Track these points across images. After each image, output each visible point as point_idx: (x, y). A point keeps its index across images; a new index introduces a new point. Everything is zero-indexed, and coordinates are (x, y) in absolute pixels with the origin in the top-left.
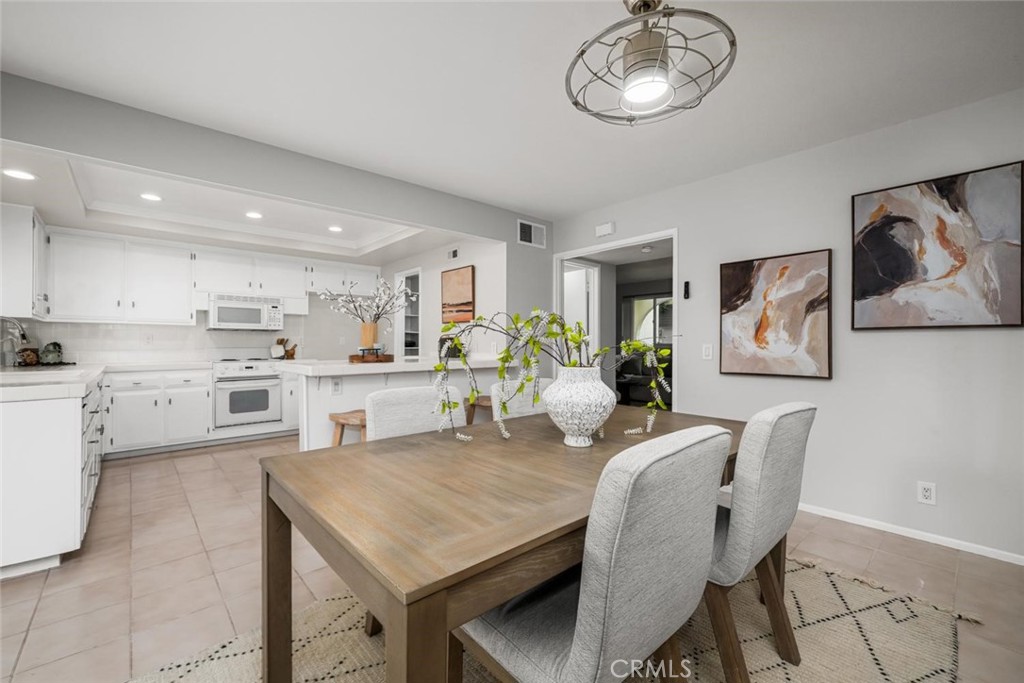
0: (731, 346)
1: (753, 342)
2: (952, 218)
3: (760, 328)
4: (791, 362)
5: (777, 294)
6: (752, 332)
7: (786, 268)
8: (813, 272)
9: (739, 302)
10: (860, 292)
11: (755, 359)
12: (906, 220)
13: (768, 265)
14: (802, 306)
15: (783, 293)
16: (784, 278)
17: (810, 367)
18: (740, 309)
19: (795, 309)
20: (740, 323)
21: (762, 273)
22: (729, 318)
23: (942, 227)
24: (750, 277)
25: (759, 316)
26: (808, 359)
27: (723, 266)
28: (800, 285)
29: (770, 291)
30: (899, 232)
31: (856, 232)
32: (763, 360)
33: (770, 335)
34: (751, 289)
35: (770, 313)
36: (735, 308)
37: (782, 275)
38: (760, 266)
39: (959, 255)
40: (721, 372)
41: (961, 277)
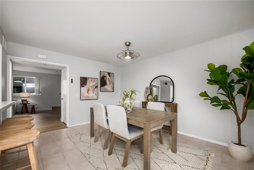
0: (83, 94)
1: (87, 93)
2: (109, 78)
3: (88, 91)
4: (93, 97)
5: (91, 85)
6: (87, 91)
7: (92, 80)
8: (96, 82)
10: (101, 86)
11: (87, 97)
12: (106, 77)
13: (89, 79)
14: (94, 87)
15: (92, 85)
16: (92, 82)
17: (95, 98)
18: (85, 87)
19: (93, 88)
20: (84, 89)
21: (88, 80)
22: (82, 88)
23: (109, 79)
24: (86, 81)
25: (88, 88)
26: (95, 96)
27: (81, 77)
28: (94, 84)
29: (90, 84)
30: (105, 78)
31: (101, 77)
32: (89, 97)
33: (90, 92)
34: (87, 83)
35: (90, 88)
36: (84, 86)
37: (92, 81)
38: (88, 79)
39: (110, 83)
40: (80, 100)
41: (110, 85)
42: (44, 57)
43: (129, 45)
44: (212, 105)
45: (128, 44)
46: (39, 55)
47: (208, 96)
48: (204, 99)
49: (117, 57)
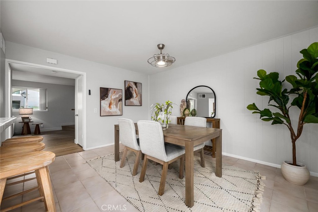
0: (103, 109)
1: (109, 108)
2: (136, 89)
3: (110, 104)
4: (116, 112)
5: (113, 97)
6: (108, 105)
7: (115, 92)
8: (120, 94)
9: (105, 98)
10: (126, 99)
11: (109, 112)
12: (132, 88)
13: (111, 90)
14: (118, 100)
15: (115, 97)
16: (115, 94)
17: (119, 113)
18: (106, 100)
19: (117, 101)
20: (105, 103)
21: (110, 92)
22: (103, 102)
23: (135, 90)
24: (108, 92)
25: (110, 102)
26: (119, 111)
27: (101, 88)
28: (117, 96)
29: (112, 96)
30: (131, 89)
31: (126, 87)
32: (111, 112)
33: (112, 106)
34: (108, 95)
35: (112, 101)
36: (104, 99)
37: (114, 93)
38: (110, 90)
39: (137, 95)
40: (100, 116)
41: (137, 98)
42: (54, 61)
43: (162, 48)
44: (263, 119)
45: (161, 46)
46: (47, 59)
47: (257, 109)
48: (253, 113)
49: (148, 62)
